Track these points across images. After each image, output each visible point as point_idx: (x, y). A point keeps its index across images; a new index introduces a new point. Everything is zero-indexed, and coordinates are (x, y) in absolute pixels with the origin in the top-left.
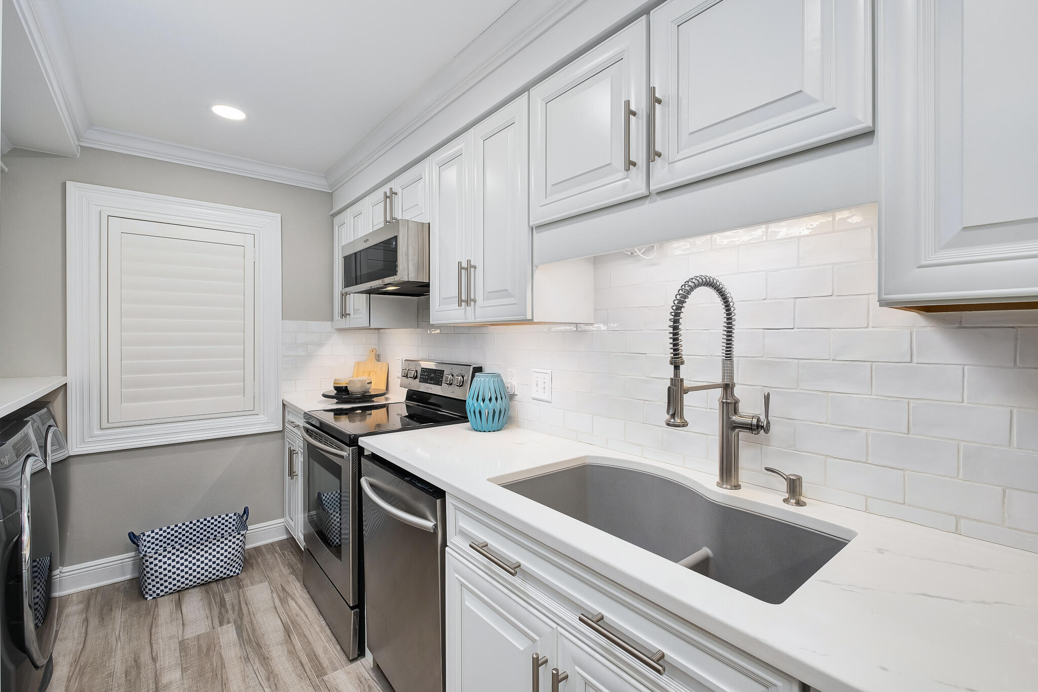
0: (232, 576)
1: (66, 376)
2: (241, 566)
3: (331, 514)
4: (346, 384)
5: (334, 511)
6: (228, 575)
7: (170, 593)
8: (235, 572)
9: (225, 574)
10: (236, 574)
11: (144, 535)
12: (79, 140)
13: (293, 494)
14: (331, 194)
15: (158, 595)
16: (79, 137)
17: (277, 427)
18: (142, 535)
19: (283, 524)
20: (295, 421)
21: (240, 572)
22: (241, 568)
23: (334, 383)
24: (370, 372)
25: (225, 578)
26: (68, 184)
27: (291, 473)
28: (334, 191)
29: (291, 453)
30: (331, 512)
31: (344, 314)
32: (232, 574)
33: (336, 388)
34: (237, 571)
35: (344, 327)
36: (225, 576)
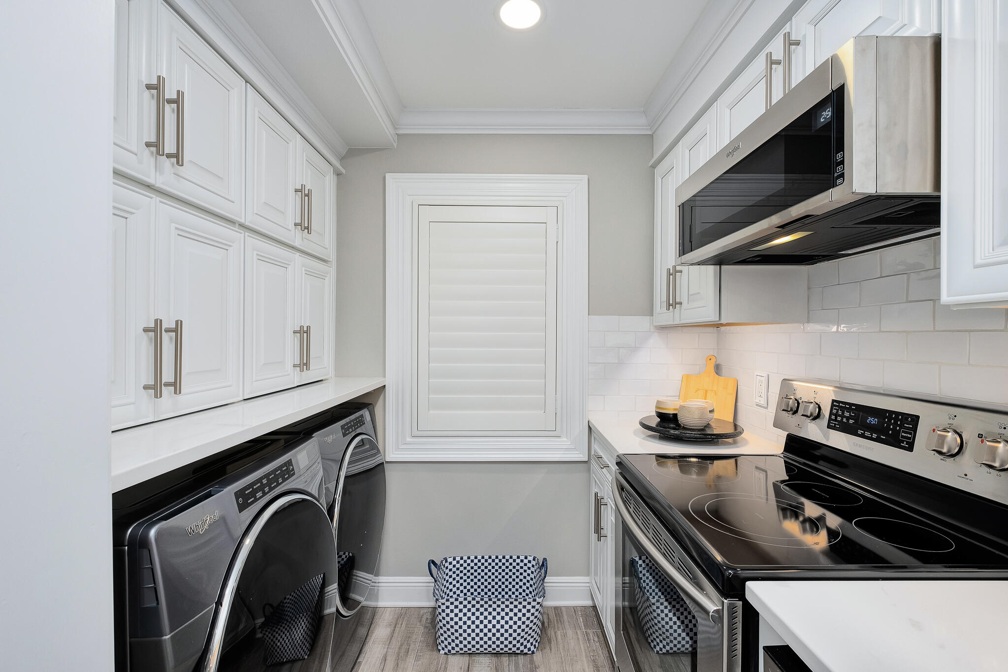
0: (526, 654)
1: (385, 377)
2: (536, 641)
3: (654, 604)
4: (675, 409)
5: (658, 601)
6: (522, 651)
7: (461, 654)
8: (529, 649)
9: (518, 649)
10: (530, 652)
11: (446, 561)
12: (396, 129)
13: (600, 559)
14: (652, 136)
15: (449, 651)
16: (395, 125)
17: (581, 456)
18: (444, 562)
19: (588, 585)
20: (603, 456)
21: (535, 650)
22: (537, 644)
23: (657, 407)
24: (706, 391)
25: (518, 654)
26: (388, 176)
27: (598, 529)
28: (655, 131)
29: (599, 503)
30: (653, 601)
31: (672, 304)
32: (526, 651)
33: (660, 415)
34: (532, 648)
35: (671, 323)
36: (519, 652)
